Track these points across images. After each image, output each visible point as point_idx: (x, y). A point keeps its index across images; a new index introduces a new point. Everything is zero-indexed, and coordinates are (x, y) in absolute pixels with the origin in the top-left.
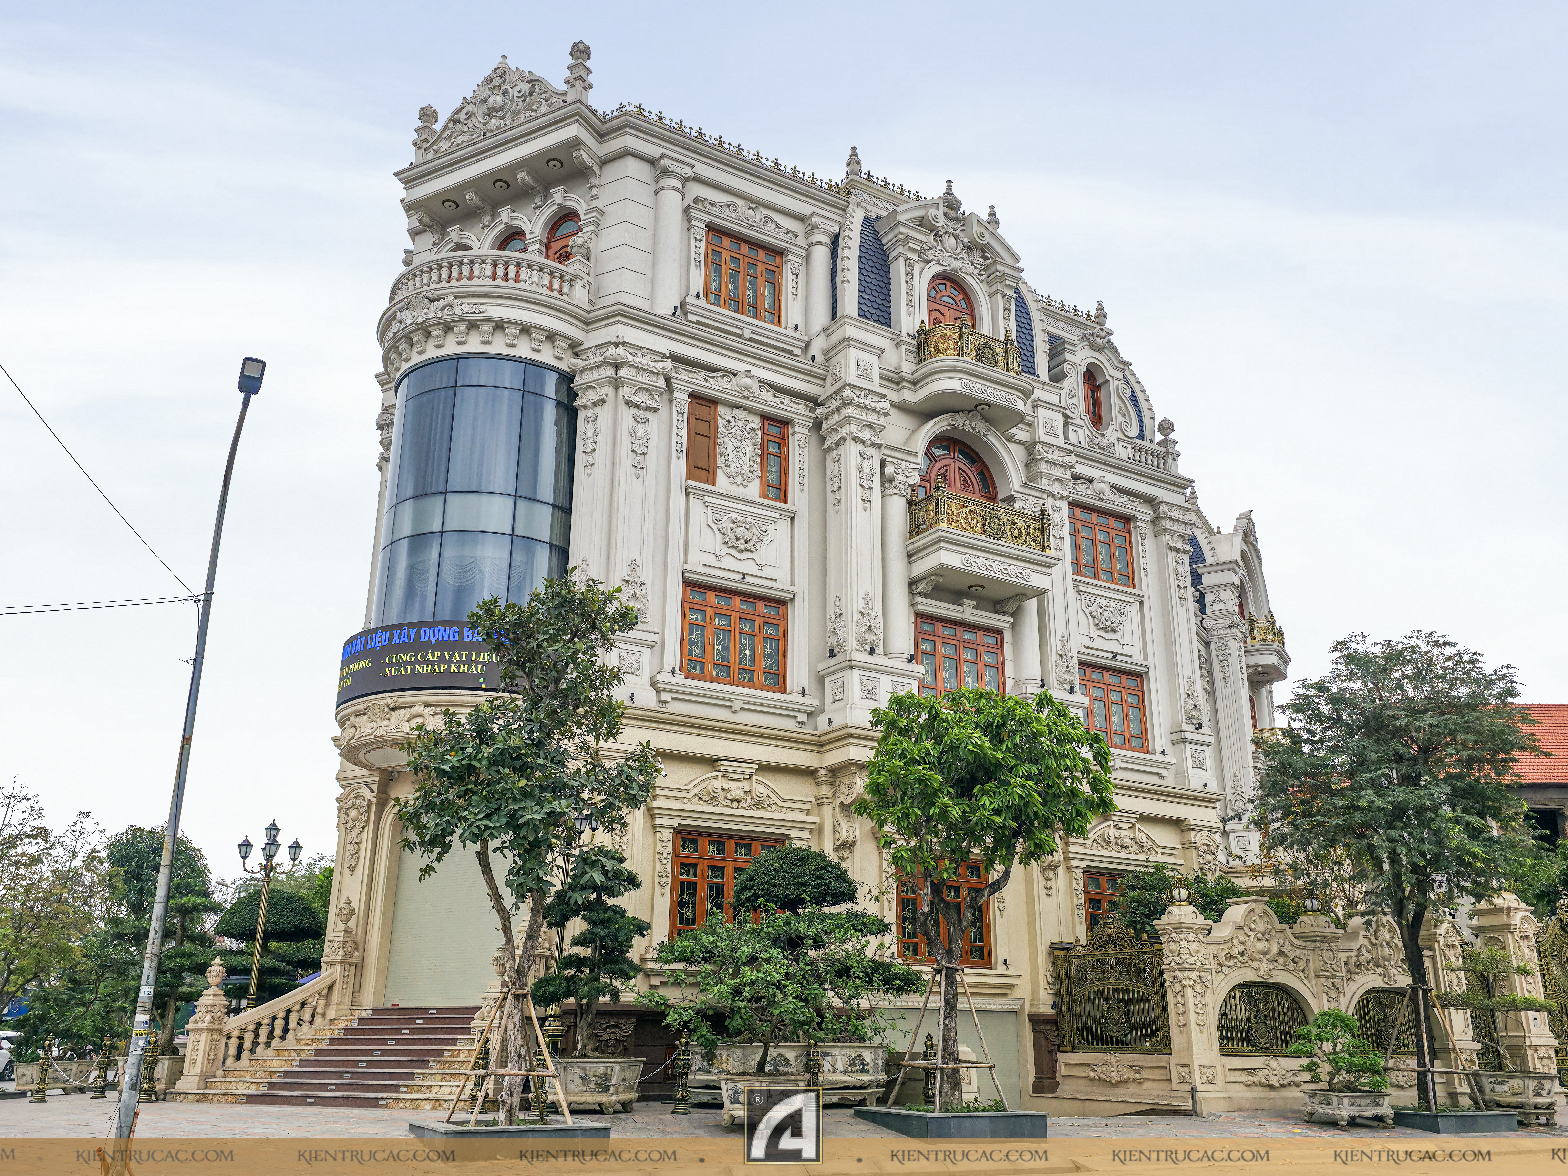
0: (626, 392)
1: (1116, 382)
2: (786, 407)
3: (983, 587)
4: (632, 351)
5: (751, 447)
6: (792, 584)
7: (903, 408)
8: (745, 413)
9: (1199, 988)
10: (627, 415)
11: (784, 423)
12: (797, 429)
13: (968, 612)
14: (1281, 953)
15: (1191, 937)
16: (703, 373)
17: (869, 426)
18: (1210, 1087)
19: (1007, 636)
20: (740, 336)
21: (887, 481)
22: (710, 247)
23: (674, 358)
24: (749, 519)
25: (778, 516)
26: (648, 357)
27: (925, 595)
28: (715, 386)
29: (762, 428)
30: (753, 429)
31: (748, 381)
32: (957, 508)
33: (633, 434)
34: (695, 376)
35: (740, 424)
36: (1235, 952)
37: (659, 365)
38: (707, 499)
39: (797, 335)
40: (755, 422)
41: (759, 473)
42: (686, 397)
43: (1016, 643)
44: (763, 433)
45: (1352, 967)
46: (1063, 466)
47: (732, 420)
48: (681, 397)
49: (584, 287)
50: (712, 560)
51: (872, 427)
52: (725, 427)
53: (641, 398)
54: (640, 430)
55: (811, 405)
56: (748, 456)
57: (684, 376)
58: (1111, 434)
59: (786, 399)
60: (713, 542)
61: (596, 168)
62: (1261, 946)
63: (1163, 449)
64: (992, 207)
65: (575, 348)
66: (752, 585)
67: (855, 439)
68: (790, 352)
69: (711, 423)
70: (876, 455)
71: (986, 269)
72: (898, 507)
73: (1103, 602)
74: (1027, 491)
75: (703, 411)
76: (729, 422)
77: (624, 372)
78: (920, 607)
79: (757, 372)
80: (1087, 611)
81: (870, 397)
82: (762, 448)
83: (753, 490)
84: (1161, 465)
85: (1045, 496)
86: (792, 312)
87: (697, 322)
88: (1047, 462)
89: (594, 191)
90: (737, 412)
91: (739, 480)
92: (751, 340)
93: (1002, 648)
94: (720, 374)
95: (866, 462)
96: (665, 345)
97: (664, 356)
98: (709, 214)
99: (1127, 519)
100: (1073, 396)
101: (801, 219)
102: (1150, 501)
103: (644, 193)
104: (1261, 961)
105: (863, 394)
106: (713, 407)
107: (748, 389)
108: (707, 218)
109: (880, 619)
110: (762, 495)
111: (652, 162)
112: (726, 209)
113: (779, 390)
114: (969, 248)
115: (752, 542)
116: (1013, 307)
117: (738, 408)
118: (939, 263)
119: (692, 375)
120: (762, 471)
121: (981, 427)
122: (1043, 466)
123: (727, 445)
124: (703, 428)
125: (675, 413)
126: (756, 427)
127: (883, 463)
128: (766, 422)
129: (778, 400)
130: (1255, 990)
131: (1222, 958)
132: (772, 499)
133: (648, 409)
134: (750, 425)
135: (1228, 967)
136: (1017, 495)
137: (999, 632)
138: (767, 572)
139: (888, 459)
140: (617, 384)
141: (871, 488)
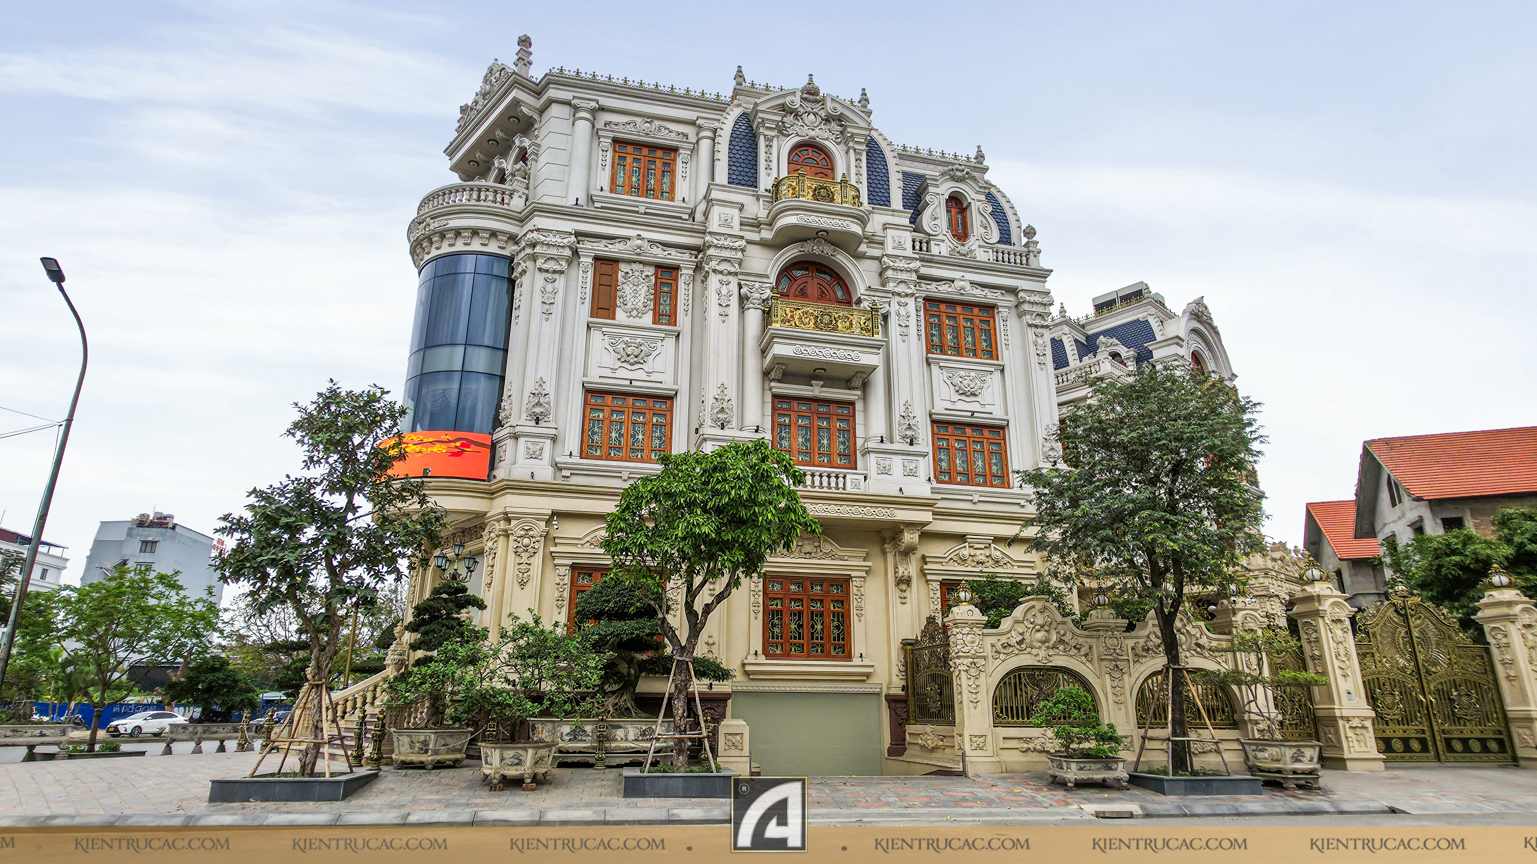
0: (540, 262)
1: (978, 203)
2: (674, 256)
3: (825, 370)
4: (544, 234)
5: (646, 289)
6: (676, 383)
7: (763, 244)
8: (641, 266)
9: (973, 672)
10: (540, 278)
11: (674, 269)
12: (683, 271)
13: (817, 390)
14: (1061, 641)
15: (966, 630)
16: (604, 242)
17: (725, 260)
18: (979, 753)
19: (859, 406)
20: (638, 212)
21: (743, 300)
22: (617, 155)
23: (578, 234)
24: (639, 340)
25: (663, 335)
26: (558, 236)
27: (780, 381)
28: (614, 249)
29: (656, 274)
30: (647, 276)
31: (639, 242)
32: (791, 312)
33: (543, 291)
34: (598, 244)
35: (636, 274)
36: (1013, 642)
37: (565, 241)
38: (604, 329)
39: (684, 205)
40: (650, 271)
41: (652, 307)
42: (590, 260)
43: (865, 410)
44: (656, 278)
45: (1139, 651)
46: (910, 271)
47: (630, 272)
48: (587, 261)
49: (520, 197)
50: (608, 373)
51: (729, 261)
52: (624, 277)
53: (551, 265)
54: (549, 287)
55: (696, 253)
56: (643, 295)
57: (588, 245)
58: (973, 243)
59: (673, 251)
60: (610, 360)
61: (536, 116)
62: (1040, 635)
63: (1026, 250)
64: (864, 90)
65: (513, 238)
66: (639, 386)
67: (714, 271)
68: (681, 218)
69: (613, 276)
70: (734, 281)
71: (842, 133)
72: (754, 317)
73: (962, 373)
74: (872, 293)
75: (606, 268)
76: (627, 273)
77: (538, 249)
78: (773, 390)
79: (644, 234)
80: (949, 382)
81: (729, 239)
82: (655, 289)
83: (647, 319)
84: (1024, 262)
85: (890, 295)
86: (682, 189)
87: (602, 208)
88: (893, 269)
89: (536, 133)
90: (634, 266)
91: (634, 313)
92: (646, 213)
93: (854, 416)
94: (618, 240)
95: (724, 286)
96: (570, 226)
97: (571, 234)
98: (612, 131)
99: (990, 308)
100: (935, 219)
101: (692, 123)
102: (1013, 291)
103: (565, 127)
104: (1040, 648)
105: (722, 238)
106: (614, 265)
107: (639, 247)
108: (612, 135)
109: (734, 402)
110: (654, 323)
111: (568, 103)
112: (628, 126)
113: (666, 245)
114: (826, 120)
115: (641, 356)
116: (864, 158)
117: (635, 262)
118: (797, 135)
119: (594, 244)
120: (655, 305)
121: (828, 250)
122: (889, 273)
123: (626, 290)
124: (605, 280)
125: (581, 272)
126: (649, 274)
127: (740, 287)
128: (660, 270)
129: (666, 253)
130: (1037, 673)
131: (999, 647)
132: (665, 324)
133: (555, 272)
134: (644, 274)
135: (1004, 653)
136: (862, 297)
137: (852, 404)
138: (654, 377)
139: (743, 282)
140: (534, 258)
141: (728, 305)
